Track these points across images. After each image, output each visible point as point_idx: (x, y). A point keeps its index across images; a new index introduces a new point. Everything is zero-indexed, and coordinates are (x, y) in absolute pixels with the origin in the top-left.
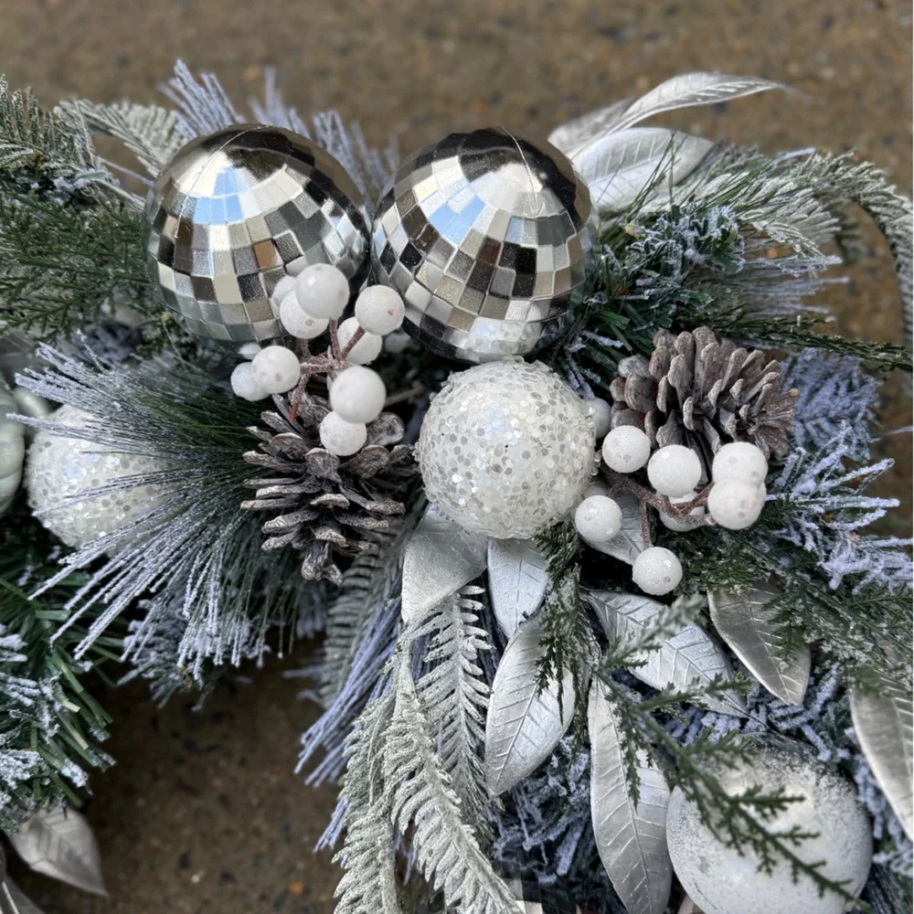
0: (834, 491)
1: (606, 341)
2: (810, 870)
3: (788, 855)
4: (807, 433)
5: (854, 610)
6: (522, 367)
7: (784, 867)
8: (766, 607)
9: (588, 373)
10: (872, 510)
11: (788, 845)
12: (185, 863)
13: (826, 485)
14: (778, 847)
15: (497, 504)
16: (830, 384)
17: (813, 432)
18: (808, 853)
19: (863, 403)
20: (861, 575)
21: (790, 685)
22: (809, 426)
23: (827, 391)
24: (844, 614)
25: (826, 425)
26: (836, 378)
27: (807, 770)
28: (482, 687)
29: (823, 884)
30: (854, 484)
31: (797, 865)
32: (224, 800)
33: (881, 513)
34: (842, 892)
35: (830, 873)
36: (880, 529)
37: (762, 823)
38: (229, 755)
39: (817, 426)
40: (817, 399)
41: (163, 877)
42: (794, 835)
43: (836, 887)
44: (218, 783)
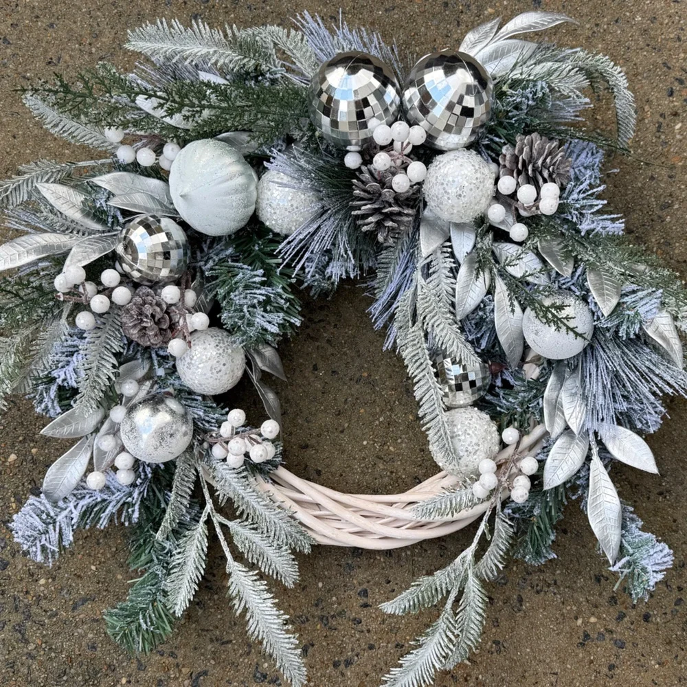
0: (583, 199)
1: (497, 139)
2: (572, 330)
3: (565, 325)
4: (575, 173)
5: (590, 243)
6: (466, 153)
7: (564, 329)
8: (559, 244)
9: (490, 152)
10: (597, 205)
11: (565, 321)
12: (315, 368)
13: (582, 196)
14: (562, 322)
15: (459, 209)
16: (585, 152)
17: (578, 173)
18: (571, 324)
19: (597, 160)
20: (593, 230)
21: (567, 270)
22: (576, 170)
23: (583, 155)
24: (586, 245)
25: (583, 170)
26: (587, 149)
27: (572, 299)
28: (453, 281)
29: (577, 334)
30: (592, 195)
31: (568, 328)
32: (329, 341)
33: (600, 206)
34: (583, 337)
35: (579, 330)
36: (600, 212)
37: (556, 314)
38: (329, 323)
39: (579, 170)
40: (580, 159)
41: (306, 375)
42: (567, 318)
43: (581, 335)
44: (325, 335)
